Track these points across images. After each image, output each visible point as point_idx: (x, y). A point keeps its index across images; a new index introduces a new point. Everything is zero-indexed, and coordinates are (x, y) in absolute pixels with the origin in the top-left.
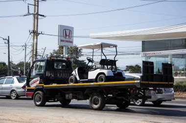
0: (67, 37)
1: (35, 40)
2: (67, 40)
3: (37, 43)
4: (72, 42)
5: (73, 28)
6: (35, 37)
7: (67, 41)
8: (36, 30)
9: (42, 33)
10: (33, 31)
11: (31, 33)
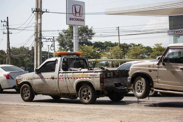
0: (78, 15)
1: (39, 20)
2: (76, 17)
3: (41, 24)
4: (83, 20)
5: (84, 3)
6: (39, 16)
7: (78, 20)
8: (39, 7)
9: (46, 12)
10: (36, 9)
11: (34, 11)
